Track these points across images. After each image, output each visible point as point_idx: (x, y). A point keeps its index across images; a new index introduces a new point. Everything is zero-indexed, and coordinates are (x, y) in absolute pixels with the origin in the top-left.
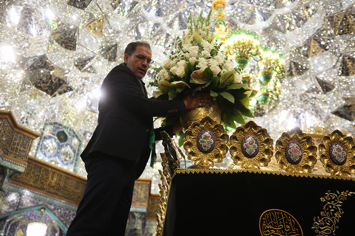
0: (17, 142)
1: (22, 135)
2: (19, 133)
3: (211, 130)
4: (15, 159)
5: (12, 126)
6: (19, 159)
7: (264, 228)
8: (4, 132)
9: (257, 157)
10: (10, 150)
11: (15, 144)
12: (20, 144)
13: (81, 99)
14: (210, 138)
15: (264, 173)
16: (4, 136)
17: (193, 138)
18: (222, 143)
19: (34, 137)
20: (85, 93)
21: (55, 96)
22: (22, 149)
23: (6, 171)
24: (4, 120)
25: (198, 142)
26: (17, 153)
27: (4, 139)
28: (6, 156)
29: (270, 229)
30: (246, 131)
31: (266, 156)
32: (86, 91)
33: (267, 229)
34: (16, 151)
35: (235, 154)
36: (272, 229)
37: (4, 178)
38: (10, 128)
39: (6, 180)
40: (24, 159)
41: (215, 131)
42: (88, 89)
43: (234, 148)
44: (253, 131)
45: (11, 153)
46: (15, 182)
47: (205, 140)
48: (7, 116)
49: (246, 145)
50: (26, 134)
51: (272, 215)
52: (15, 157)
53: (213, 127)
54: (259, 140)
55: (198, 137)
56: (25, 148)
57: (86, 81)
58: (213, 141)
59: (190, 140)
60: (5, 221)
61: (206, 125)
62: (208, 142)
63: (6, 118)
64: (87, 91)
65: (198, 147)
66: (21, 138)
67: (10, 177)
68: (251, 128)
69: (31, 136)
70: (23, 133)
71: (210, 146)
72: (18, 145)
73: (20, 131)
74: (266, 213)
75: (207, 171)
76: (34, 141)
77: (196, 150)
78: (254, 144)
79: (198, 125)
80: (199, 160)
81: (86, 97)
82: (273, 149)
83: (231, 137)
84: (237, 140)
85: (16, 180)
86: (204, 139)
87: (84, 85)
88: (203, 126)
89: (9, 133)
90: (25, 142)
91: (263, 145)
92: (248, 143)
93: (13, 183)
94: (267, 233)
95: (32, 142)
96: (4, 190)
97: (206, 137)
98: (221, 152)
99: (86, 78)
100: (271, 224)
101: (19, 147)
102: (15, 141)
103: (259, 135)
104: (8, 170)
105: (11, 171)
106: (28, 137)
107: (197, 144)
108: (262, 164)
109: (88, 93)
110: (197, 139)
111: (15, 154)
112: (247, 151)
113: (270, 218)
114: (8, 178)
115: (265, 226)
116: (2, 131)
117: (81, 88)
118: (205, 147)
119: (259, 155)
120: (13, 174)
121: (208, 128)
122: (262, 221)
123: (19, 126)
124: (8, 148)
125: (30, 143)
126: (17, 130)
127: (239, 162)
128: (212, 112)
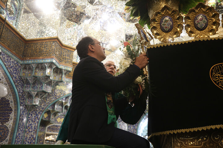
0: (65, 54)
1: (67, 50)
2: (65, 49)
3: (169, 15)
4: (66, 64)
5: (60, 45)
6: (67, 64)
7: (214, 76)
8: (57, 49)
9: (207, 29)
10: (62, 59)
11: (64, 56)
12: (67, 55)
13: (97, 23)
14: (169, 21)
15: (213, 39)
16: (57, 52)
17: (157, 24)
18: (179, 23)
19: (73, 50)
20: (98, 19)
21: (80, 24)
22: (68, 58)
23: (63, 72)
24: (55, 42)
25: (160, 25)
26: (66, 61)
27: (58, 53)
28: (61, 62)
29: (219, 76)
30: (197, 11)
31: (214, 27)
32: (98, 18)
33: (216, 76)
34: (65, 60)
35: (189, 29)
36: (220, 76)
37: (62, 75)
38: (59, 47)
39: (63, 76)
40: (70, 63)
41: (172, 15)
42: (100, 16)
43: (188, 26)
44: (202, 10)
45: (63, 61)
46: (69, 77)
47: (166, 23)
48: (56, 40)
49: (197, 22)
50: (68, 49)
51: (220, 67)
52: (66, 63)
53: (170, 13)
54: (208, 16)
55: (160, 22)
56: (69, 57)
57: (97, 11)
58: (171, 23)
59: (155, 25)
60: (68, 98)
61: (165, 12)
62: (168, 24)
63: (56, 41)
64: (100, 18)
65: (161, 29)
66: (66, 52)
67: (65, 74)
68: (201, 8)
69: (71, 50)
70: (67, 48)
71: (169, 27)
72: (66, 56)
73: (66, 48)
74: (215, 66)
75: (169, 44)
76: (74, 52)
77: (160, 31)
78: (204, 20)
79: (159, 13)
80: (163, 38)
81: (99, 22)
82: (219, 21)
83: (185, 17)
84: (190, 19)
85: (69, 76)
86: (164, 22)
87: (96, 14)
88: (163, 13)
89: (59, 49)
90: (69, 54)
91: (211, 19)
92: (198, 20)
93: (68, 78)
94: (217, 79)
95: (73, 53)
96: (63, 81)
97: (166, 21)
98: (179, 29)
99: (97, 9)
100: (219, 73)
101: (66, 57)
102: (64, 54)
103: (207, 13)
104: (63, 71)
105: (65, 71)
106: (70, 51)
107: (160, 27)
108: (211, 33)
109: (100, 19)
110: (160, 24)
111: (65, 61)
112: (199, 26)
113: (218, 69)
114: (64, 75)
115: (214, 74)
116: (56, 49)
117: (95, 17)
118: (166, 28)
119: (209, 27)
120: (66, 73)
121: (167, 14)
122: (212, 71)
123: (64, 45)
124: (61, 58)
125: (72, 54)
126: (63, 47)
127: (193, 35)
128: (171, 4)
